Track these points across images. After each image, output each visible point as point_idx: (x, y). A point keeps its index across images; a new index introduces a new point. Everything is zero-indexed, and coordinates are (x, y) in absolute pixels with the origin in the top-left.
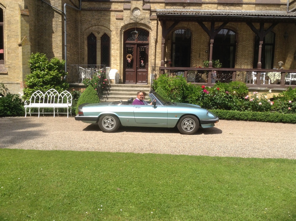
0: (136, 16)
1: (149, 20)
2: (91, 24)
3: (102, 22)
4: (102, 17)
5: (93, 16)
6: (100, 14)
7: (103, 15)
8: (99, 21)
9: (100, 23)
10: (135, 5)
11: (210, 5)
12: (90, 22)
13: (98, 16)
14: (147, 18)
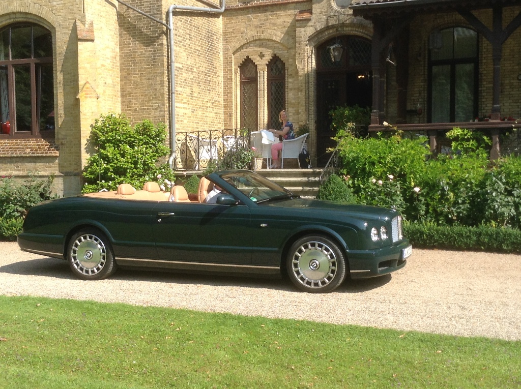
4: (267, 20)
6: (263, 15)
8: (262, 29)
13: (260, 20)
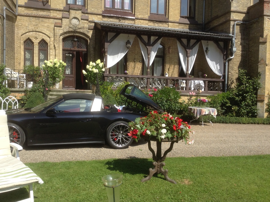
0: (75, 25)
1: (87, 30)
2: (29, 30)
3: (41, 28)
5: (31, 22)
6: (38, 21)
7: (41, 22)
8: (37, 27)
9: (38, 29)
10: (74, 14)
11: (142, 21)
12: (27, 28)
13: (36, 23)
14: (86, 28)
